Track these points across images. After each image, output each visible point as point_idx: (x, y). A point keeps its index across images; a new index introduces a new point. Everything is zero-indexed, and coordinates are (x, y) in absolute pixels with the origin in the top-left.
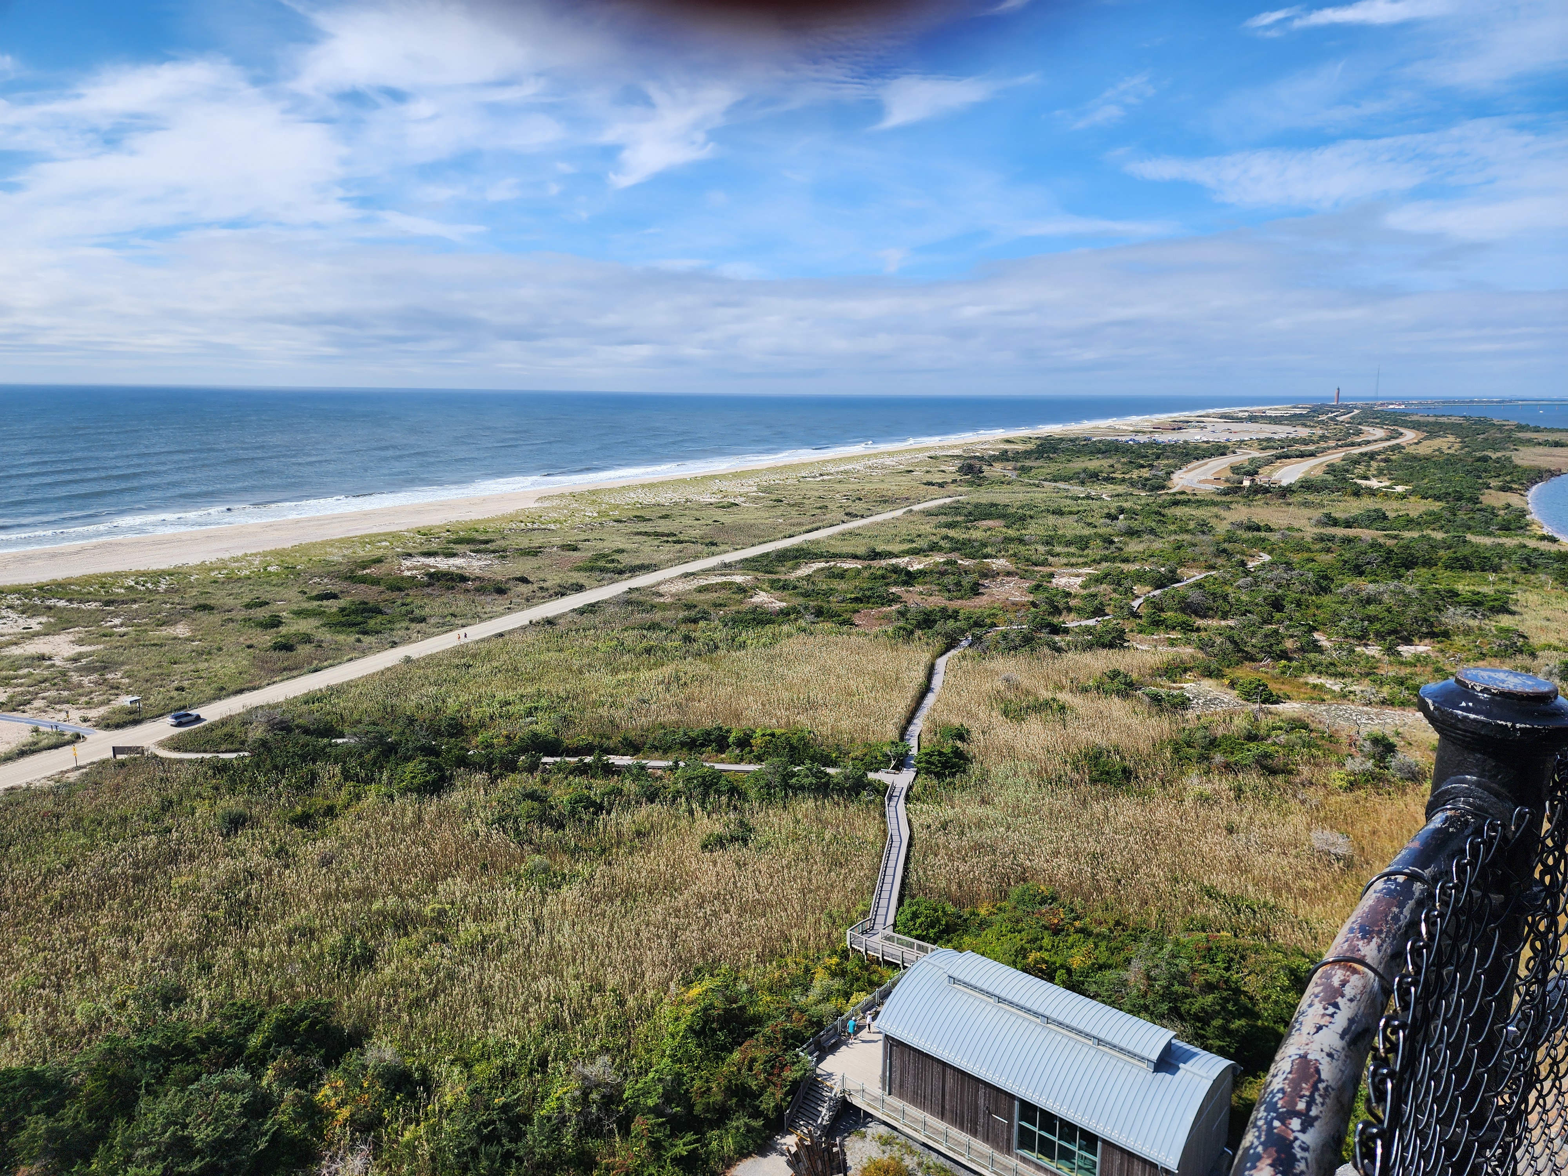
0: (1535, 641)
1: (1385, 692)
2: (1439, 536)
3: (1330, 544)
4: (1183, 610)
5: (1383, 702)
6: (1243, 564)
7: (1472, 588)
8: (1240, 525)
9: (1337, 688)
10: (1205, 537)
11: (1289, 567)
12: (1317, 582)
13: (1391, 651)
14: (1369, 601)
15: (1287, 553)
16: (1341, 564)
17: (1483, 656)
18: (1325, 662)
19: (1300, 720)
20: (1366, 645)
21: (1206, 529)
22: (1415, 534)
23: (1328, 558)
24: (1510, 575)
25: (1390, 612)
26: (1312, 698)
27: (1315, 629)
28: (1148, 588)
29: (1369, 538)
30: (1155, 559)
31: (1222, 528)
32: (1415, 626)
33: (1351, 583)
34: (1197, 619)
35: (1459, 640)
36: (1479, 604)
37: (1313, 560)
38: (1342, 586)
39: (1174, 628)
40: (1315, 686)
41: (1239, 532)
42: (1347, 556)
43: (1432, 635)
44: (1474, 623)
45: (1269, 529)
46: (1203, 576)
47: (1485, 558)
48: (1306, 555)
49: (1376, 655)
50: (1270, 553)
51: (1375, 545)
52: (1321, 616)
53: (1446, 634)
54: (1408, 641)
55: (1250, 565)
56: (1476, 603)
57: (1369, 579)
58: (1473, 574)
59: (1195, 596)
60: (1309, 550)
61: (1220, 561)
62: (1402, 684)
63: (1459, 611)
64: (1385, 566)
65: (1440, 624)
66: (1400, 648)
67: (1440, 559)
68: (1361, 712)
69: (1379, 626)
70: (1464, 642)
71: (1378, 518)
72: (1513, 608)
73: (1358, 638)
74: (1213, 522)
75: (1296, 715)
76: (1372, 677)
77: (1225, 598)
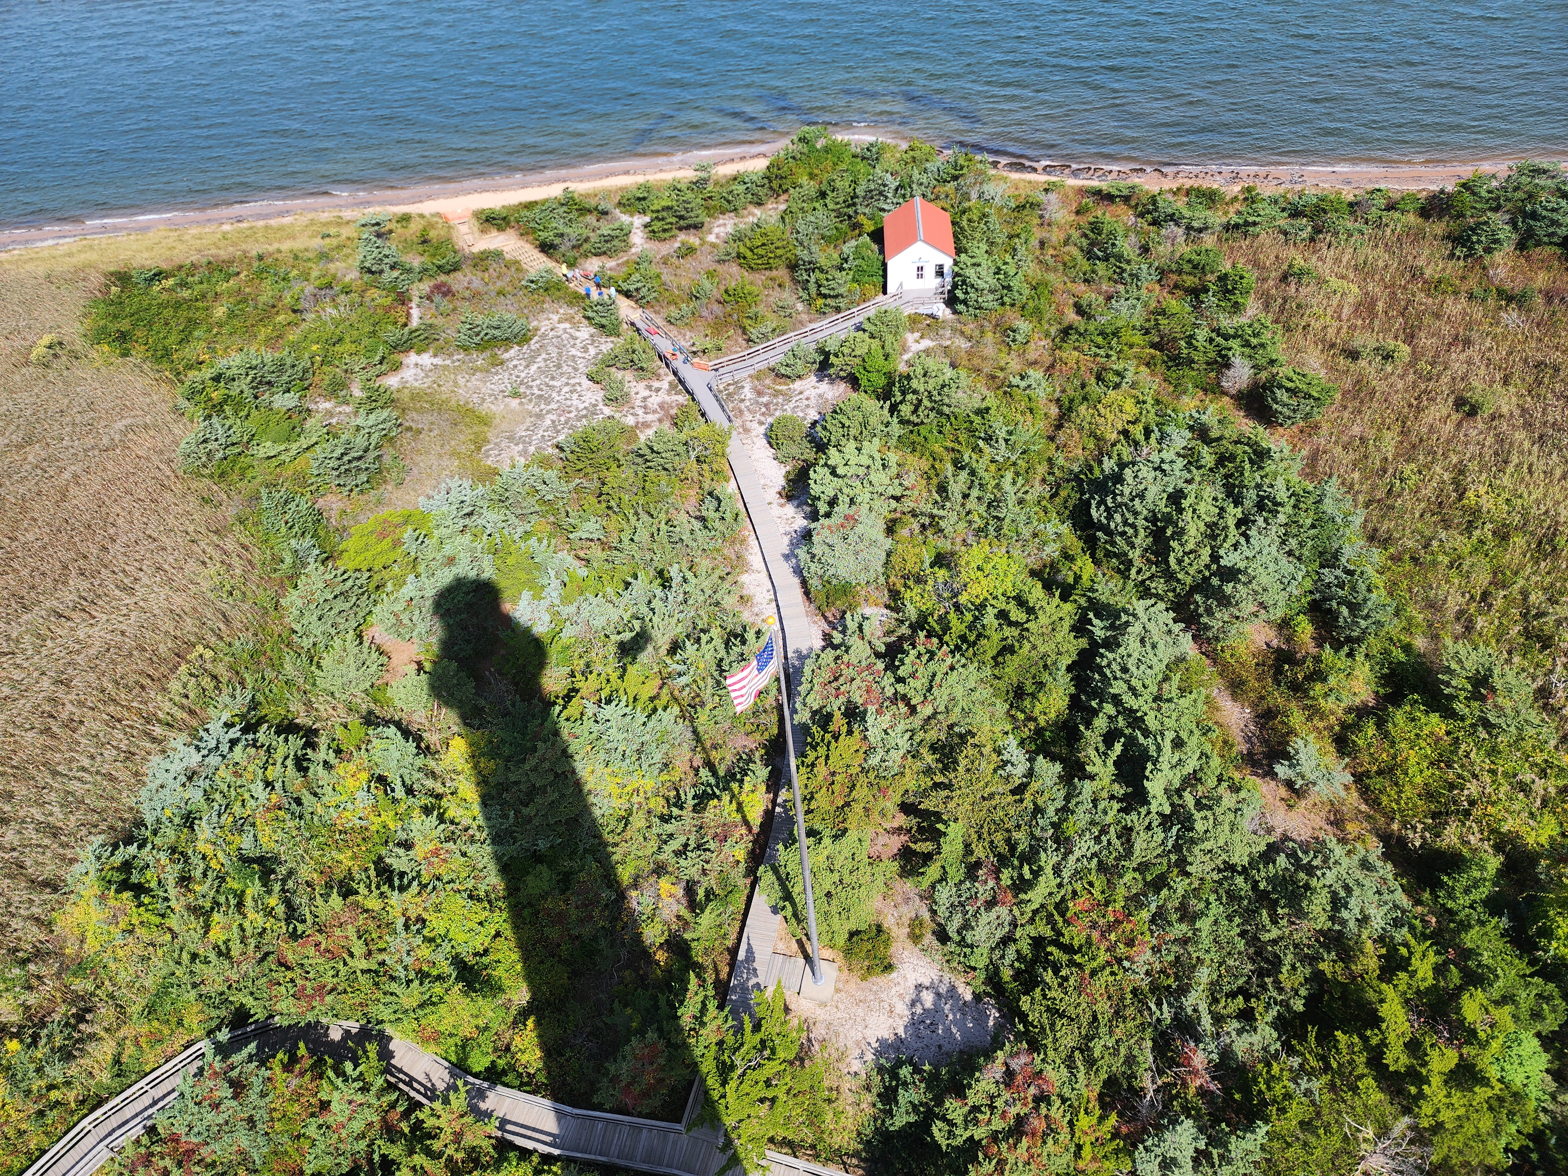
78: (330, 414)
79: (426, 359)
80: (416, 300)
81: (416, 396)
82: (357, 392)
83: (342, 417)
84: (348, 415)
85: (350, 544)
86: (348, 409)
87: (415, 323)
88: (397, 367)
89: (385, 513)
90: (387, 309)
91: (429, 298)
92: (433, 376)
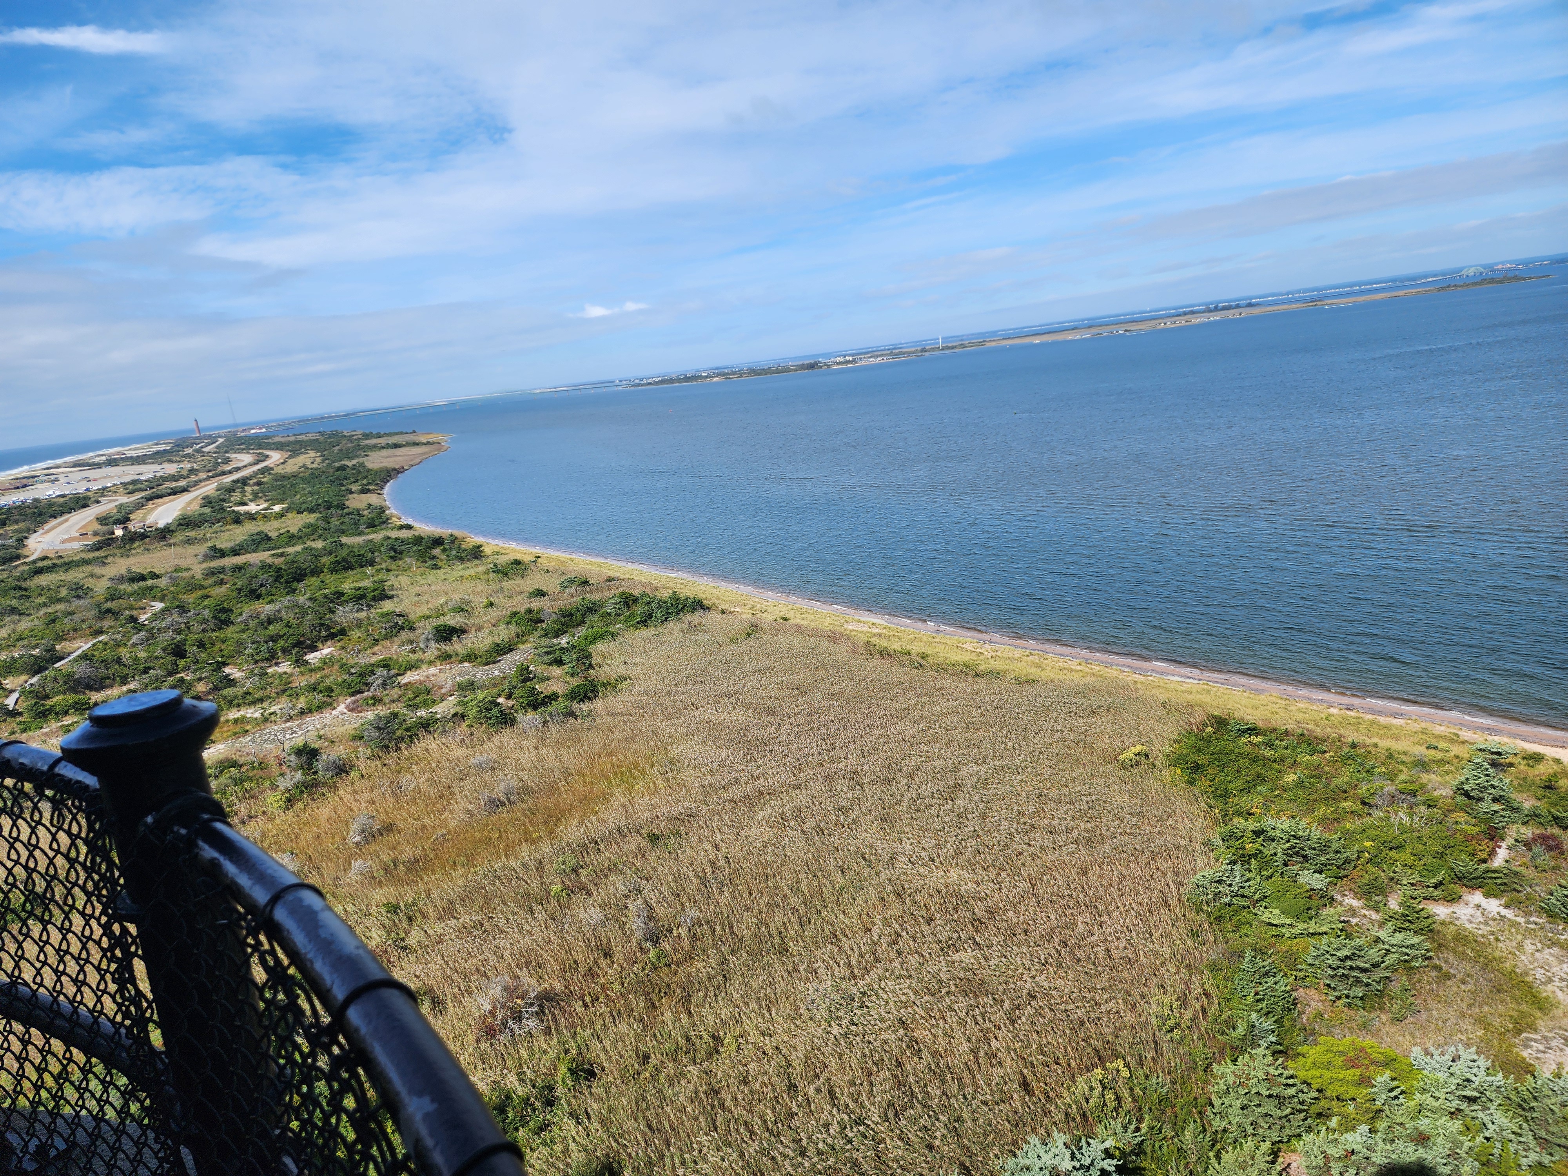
0: (412, 617)
1: (302, 703)
2: (319, 545)
3: (222, 576)
4: (74, 690)
5: (302, 713)
6: (133, 619)
7: (352, 585)
8: (121, 579)
9: (257, 715)
10: (82, 602)
11: (183, 609)
12: (215, 617)
13: (299, 662)
14: (270, 622)
15: (180, 596)
16: (235, 593)
17: (376, 641)
18: (240, 694)
19: (228, 760)
20: (277, 664)
21: (81, 593)
22: (299, 548)
23: (223, 590)
24: (384, 566)
25: (290, 627)
26: (236, 733)
27: (225, 664)
28: (24, 677)
29: (258, 562)
30: (25, 642)
31: (101, 587)
32: (315, 633)
33: (247, 609)
34: (93, 693)
35: (356, 634)
36: (363, 597)
37: (208, 597)
38: (241, 614)
39: (66, 713)
40: (236, 721)
41: (122, 587)
42: (240, 584)
43: (332, 636)
44: (363, 615)
45: (155, 576)
46: (90, 645)
47: (359, 555)
48: (200, 593)
49: (289, 670)
50: (162, 600)
51: (265, 567)
52: (228, 648)
53: (343, 632)
54: (313, 648)
55: (143, 618)
56: (360, 598)
57: (267, 600)
58: (355, 572)
59: (81, 670)
60: (202, 587)
61: (106, 624)
62: (315, 689)
63: (347, 609)
64: (277, 584)
65: (336, 622)
66: (307, 657)
67: (324, 565)
68: (284, 731)
69: (283, 643)
70: (359, 634)
71: (262, 541)
72: (391, 593)
73: (267, 659)
74: (89, 583)
75: (221, 757)
76: (288, 693)
77: (119, 661)
78: (1353, 912)
79: (1494, 906)
80: (1510, 841)
81: (1462, 938)
82: (1394, 904)
83: (1365, 921)
84: (1372, 922)
85: (1313, 1052)
86: (1375, 916)
87: (1498, 862)
88: (1453, 899)
89: (1367, 1041)
90: (1469, 838)
91: (1528, 845)
92: (1494, 926)
